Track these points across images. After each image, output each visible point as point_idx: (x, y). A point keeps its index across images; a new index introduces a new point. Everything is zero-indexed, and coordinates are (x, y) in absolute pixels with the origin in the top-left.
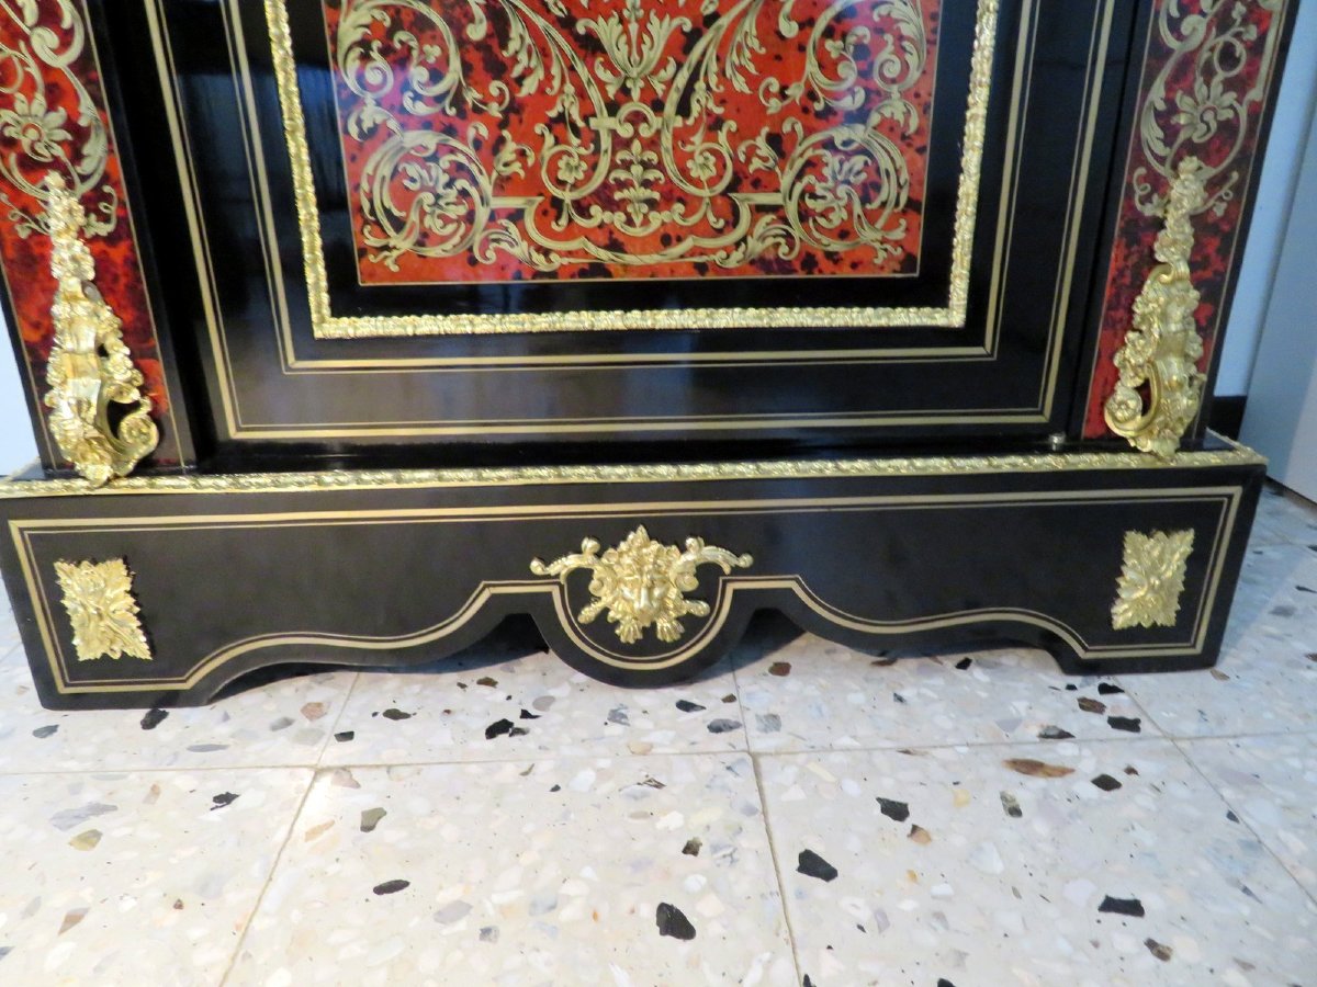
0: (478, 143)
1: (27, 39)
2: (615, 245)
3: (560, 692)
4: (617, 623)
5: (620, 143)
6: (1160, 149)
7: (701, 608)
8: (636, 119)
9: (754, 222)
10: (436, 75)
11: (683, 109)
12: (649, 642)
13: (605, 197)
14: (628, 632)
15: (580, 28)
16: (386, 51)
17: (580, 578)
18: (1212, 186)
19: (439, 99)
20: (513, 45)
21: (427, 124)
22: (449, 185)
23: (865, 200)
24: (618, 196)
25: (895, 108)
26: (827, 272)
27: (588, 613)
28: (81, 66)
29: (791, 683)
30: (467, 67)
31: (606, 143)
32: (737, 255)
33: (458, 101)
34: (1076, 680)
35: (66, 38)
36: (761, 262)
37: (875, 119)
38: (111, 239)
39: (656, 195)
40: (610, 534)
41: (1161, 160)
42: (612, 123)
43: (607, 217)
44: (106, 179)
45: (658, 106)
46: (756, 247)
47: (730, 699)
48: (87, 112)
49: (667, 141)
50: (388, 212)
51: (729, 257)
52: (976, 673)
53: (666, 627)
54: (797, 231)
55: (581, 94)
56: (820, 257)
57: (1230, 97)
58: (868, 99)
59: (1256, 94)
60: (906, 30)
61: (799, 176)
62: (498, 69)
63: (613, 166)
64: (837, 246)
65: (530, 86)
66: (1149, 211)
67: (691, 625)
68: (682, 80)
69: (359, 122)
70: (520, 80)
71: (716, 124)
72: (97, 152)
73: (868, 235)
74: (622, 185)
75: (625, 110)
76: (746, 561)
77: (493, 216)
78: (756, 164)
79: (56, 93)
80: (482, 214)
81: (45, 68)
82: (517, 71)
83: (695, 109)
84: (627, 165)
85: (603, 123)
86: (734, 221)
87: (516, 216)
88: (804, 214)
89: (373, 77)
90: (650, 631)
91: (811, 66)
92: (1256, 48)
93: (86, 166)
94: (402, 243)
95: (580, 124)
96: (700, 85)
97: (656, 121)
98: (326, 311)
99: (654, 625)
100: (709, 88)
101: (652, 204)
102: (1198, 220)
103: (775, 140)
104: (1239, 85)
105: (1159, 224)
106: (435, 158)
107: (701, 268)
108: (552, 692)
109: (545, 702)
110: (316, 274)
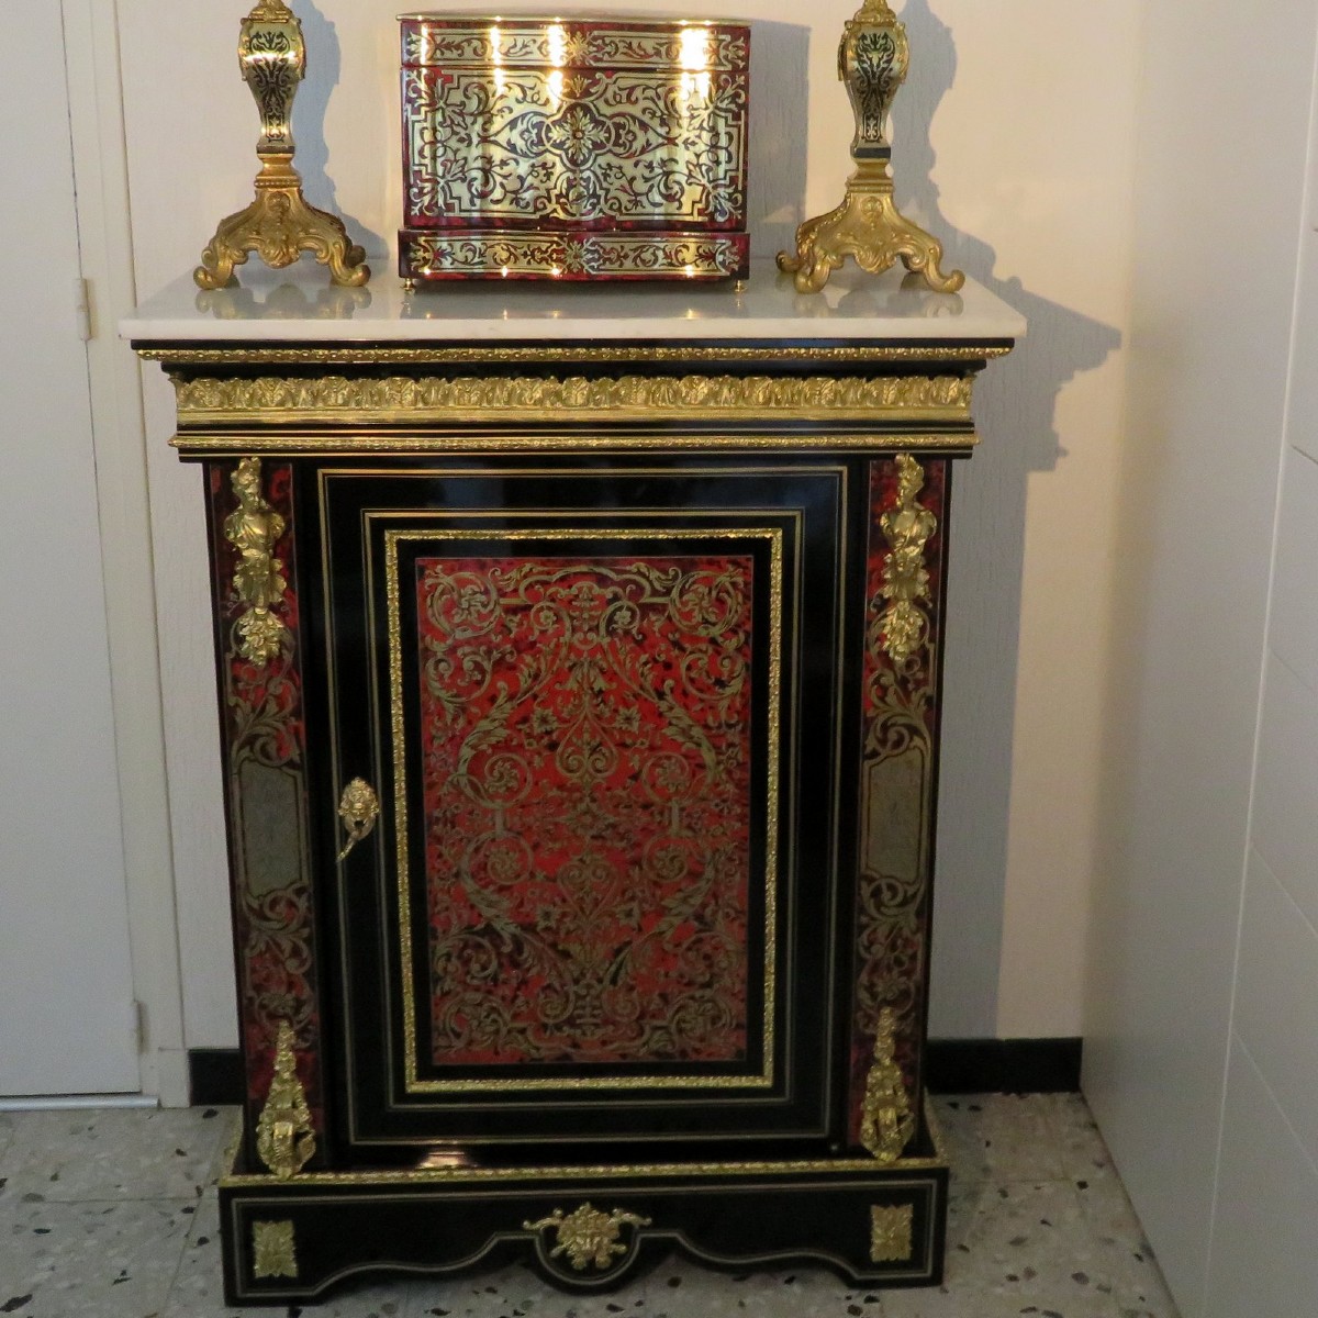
0: (503, 998)
1: (283, 963)
2: (575, 1045)
3: (536, 1298)
4: (572, 1258)
5: (579, 997)
6: (869, 1003)
7: (622, 1248)
8: (589, 986)
9: (652, 1035)
10: (484, 968)
11: (614, 981)
12: (591, 1268)
13: (571, 1022)
14: (579, 1262)
15: (560, 947)
16: (460, 957)
17: (551, 1232)
18: (902, 1018)
19: (485, 978)
20: (525, 955)
21: (477, 989)
22: (487, 1016)
23: (713, 1023)
24: (578, 1021)
25: (727, 981)
26: (694, 1057)
27: (556, 1252)
28: (306, 975)
29: (679, 1294)
30: (501, 965)
31: (572, 997)
32: (644, 1050)
33: (495, 979)
34: (854, 1293)
35: (302, 963)
36: (657, 1053)
37: (716, 986)
38: (307, 1050)
39: (598, 1021)
40: (569, 1206)
41: (871, 1008)
42: (575, 988)
43: (572, 1031)
44: (310, 1023)
45: (600, 981)
46: (654, 1046)
47: (640, 1304)
48: (307, 993)
49: (604, 996)
50: (453, 1030)
51: (640, 1051)
52: (796, 1288)
53: (602, 1259)
54: (676, 1038)
55: (560, 975)
56: (689, 1050)
57: (904, 979)
58: (711, 977)
59: (918, 976)
60: (729, 947)
61: (677, 1011)
62: (516, 965)
63: (576, 1008)
64: (698, 1045)
65: (534, 971)
66: (868, 1031)
67: (616, 1258)
68: (613, 968)
69: (442, 988)
70: (528, 970)
71: (631, 989)
72: (308, 1012)
73: (715, 1040)
74: (580, 1017)
75: (583, 982)
76: (648, 1221)
77: (509, 1032)
78: (653, 1007)
79: (291, 986)
80: (504, 1030)
81: (289, 975)
82: (527, 966)
83: (620, 983)
84: (584, 1008)
85: (572, 988)
86: (641, 1033)
87: (522, 1031)
88: (680, 1031)
89: (451, 968)
90: (592, 1262)
91: (681, 963)
92: (913, 957)
93: (301, 1016)
94: (459, 1044)
95: (558, 988)
96: (623, 972)
97: (598, 987)
98: (414, 1078)
99: (594, 1259)
100: (627, 973)
101: (596, 1025)
102: (898, 1037)
103: (663, 996)
104: (908, 973)
105: (873, 1038)
106: (480, 1004)
107: (624, 1056)
108: (531, 1298)
109: (528, 1304)
110: (411, 1062)
